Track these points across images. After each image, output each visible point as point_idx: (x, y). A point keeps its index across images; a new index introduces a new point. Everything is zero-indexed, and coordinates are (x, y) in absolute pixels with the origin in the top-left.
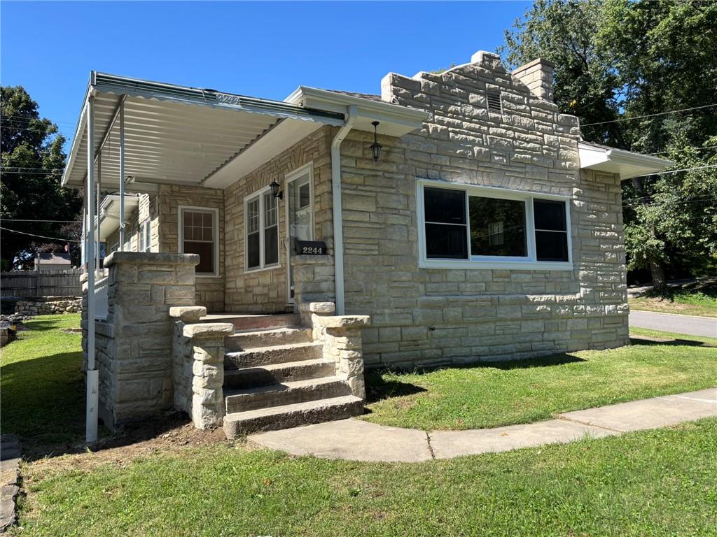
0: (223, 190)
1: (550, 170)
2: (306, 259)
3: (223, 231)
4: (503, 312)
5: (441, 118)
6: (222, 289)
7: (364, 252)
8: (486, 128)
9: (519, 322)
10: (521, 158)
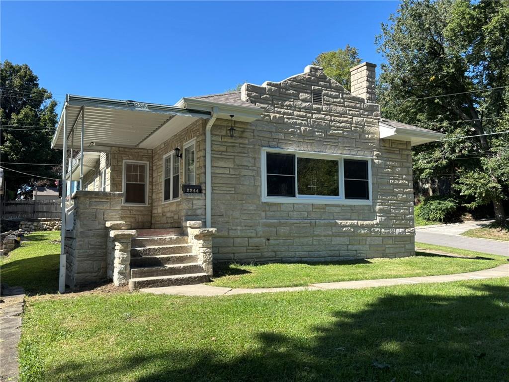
0: (152, 150)
1: (357, 140)
2: (188, 196)
3: (151, 176)
4: (317, 231)
5: (279, 110)
6: (150, 214)
7: (225, 192)
8: (310, 115)
9: (330, 238)
10: (335, 133)
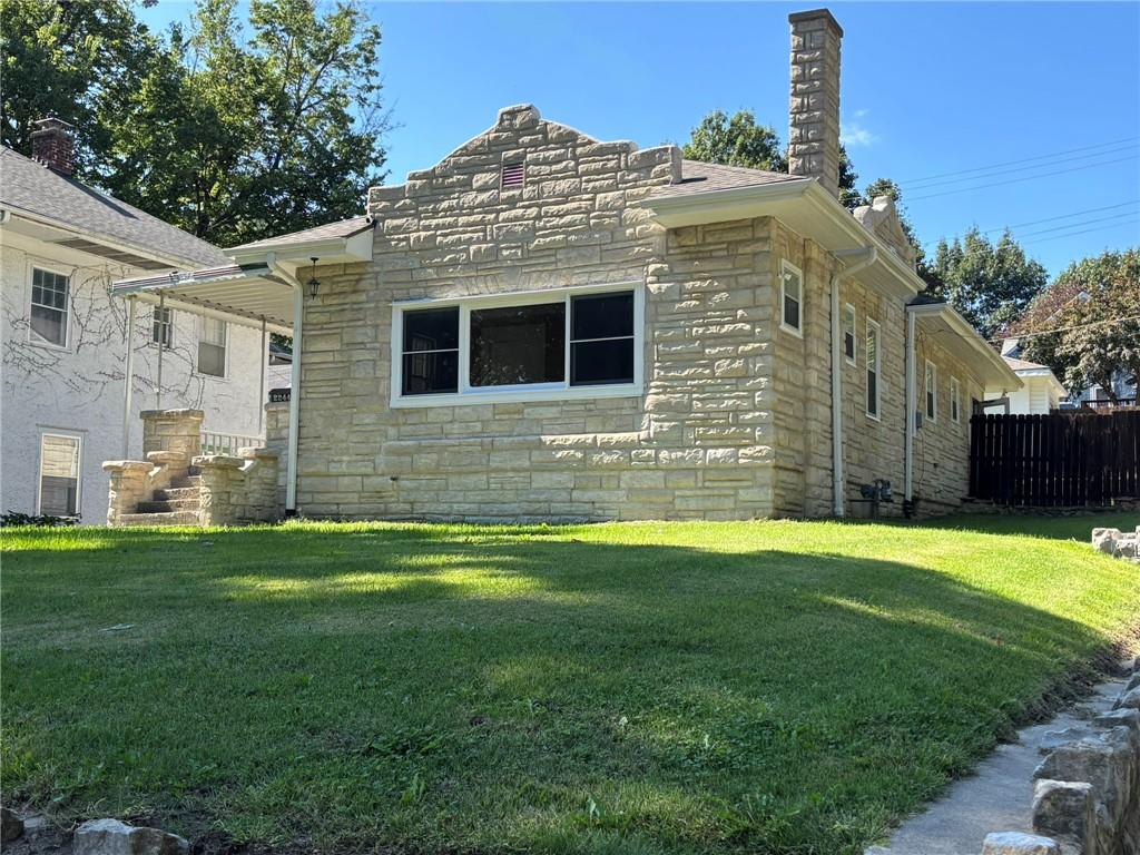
1: (604, 247)
4: (496, 461)
5: (427, 222)
8: (492, 216)
9: (528, 474)
10: (545, 243)
